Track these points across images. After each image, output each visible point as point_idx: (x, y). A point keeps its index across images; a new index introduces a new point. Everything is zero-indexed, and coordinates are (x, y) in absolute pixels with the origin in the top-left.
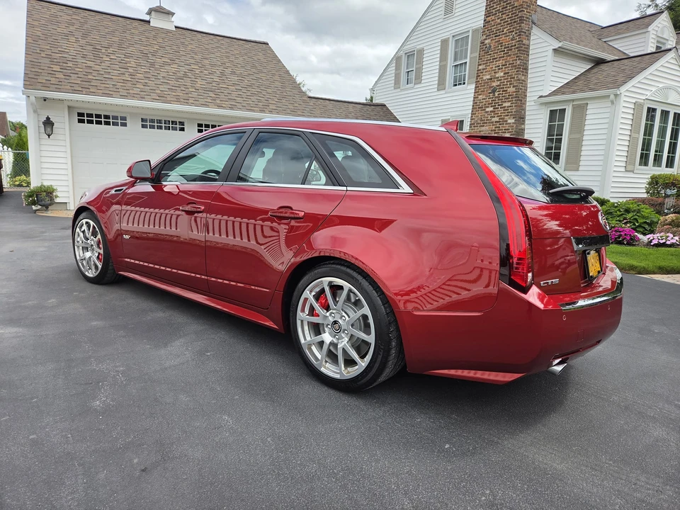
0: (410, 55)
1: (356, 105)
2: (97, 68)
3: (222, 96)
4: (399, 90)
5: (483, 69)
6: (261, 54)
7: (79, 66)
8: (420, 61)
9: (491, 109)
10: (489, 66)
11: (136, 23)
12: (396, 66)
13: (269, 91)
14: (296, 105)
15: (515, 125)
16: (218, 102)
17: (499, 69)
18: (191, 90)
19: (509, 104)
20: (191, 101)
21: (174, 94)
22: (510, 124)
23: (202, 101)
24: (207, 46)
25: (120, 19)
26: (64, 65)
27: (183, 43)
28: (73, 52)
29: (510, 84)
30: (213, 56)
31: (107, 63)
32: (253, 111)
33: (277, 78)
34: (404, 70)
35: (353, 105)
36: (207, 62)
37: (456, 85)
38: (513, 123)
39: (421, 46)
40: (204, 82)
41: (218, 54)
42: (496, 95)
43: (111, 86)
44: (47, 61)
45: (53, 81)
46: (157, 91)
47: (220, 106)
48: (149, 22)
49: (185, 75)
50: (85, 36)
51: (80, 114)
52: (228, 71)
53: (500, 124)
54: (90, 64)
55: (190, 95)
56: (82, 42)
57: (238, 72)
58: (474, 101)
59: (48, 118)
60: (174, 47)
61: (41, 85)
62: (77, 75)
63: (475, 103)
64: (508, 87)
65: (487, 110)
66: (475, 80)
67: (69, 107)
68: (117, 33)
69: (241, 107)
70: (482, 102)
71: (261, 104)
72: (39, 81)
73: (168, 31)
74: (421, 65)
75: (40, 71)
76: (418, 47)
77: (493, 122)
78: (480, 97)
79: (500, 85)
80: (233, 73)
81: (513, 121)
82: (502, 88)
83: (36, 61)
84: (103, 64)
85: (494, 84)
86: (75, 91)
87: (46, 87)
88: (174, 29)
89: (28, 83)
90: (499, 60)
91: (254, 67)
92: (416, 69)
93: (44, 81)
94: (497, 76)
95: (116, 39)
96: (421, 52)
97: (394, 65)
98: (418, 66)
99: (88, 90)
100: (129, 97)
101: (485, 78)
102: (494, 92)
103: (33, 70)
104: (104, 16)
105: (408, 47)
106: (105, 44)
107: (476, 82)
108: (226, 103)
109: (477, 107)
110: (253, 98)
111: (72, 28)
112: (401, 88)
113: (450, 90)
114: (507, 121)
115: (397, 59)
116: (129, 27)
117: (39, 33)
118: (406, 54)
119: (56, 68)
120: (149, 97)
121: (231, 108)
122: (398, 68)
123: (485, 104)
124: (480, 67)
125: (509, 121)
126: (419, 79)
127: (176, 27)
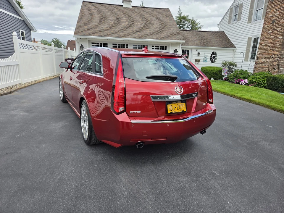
0: (236, 7)
1: (208, 33)
2: (99, 26)
3: (143, 33)
4: (230, 24)
5: (269, 11)
6: (164, 14)
7: (93, 26)
8: (241, 10)
9: (271, 31)
10: (272, 9)
11: (118, 7)
12: (230, 13)
13: (163, 29)
14: (173, 35)
15: (282, 40)
16: (140, 36)
17: (277, 11)
18: (131, 32)
19: (280, 29)
20: (129, 36)
21: (124, 34)
22: (280, 39)
23: (134, 36)
24: (142, 13)
25: (112, 6)
26: (89, 25)
27: (133, 13)
28: (93, 21)
29: (282, 18)
30: (144, 17)
31: (103, 24)
32: (153, 39)
33: (169, 24)
34: (233, 14)
35: (207, 32)
36: (140, 19)
37: (256, 20)
38: (281, 38)
39: (242, 2)
40: (137, 28)
41: (146, 16)
42: (274, 24)
43: (102, 32)
44: (83, 25)
45: (84, 32)
46: (118, 33)
47: (140, 38)
48: (122, 5)
49: (131, 26)
50: (98, 14)
51: (93, 43)
52: (148, 23)
53: (275, 39)
54: (97, 24)
55: (130, 34)
56: (97, 16)
57: (152, 23)
58: (263, 28)
59: (82, 45)
60: (129, 15)
61: (80, 33)
62: (91, 29)
63: (263, 29)
64: (281, 20)
65: (269, 32)
66: (264, 17)
67: (89, 41)
68: (110, 11)
69: (149, 37)
70: (267, 28)
71: (158, 35)
72: (79, 32)
73: (129, 8)
74: (241, 11)
75: (80, 28)
76: (241, 3)
77: (271, 38)
78: (266, 25)
79: (277, 19)
80: (150, 23)
81: (281, 37)
82: (277, 21)
83: (80, 25)
84: (102, 24)
85: (274, 19)
86: (90, 35)
87: (81, 34)
88: (131, 7)
89: (75, 33)
90: (277, 6)
91: (160, 20)
92: (239, 13)
93: (81, 32)
94: (276, 14)
95: (108, 14)
96: (242, 5)
97: (229, 12)
98: (240, 12)
99: (94, 34)
100: (107, 36)
101: (269, 16)
102: (273, 23)
103: (78, 28)
104: (107, 5)
105: (236, 3)
106: (104, 16)
107: (265, 18)
108: (143, 36)
109: (264, 31)
110: (155, 33)
111: (95, 11)
112: (231, 23)
113: (254, 23)
114: (278, 37)
115: (231, 9)
116: (115, 8)
117: (83, 15)
118: (235, 6)
119: (86, 27)
120: (114, 35)
121: (145, 38)
122: (231, 14)
123: (268, 29)
124: (268, 11)
125: (279, 37)
126: (240, 18)
127: (132, 6)
